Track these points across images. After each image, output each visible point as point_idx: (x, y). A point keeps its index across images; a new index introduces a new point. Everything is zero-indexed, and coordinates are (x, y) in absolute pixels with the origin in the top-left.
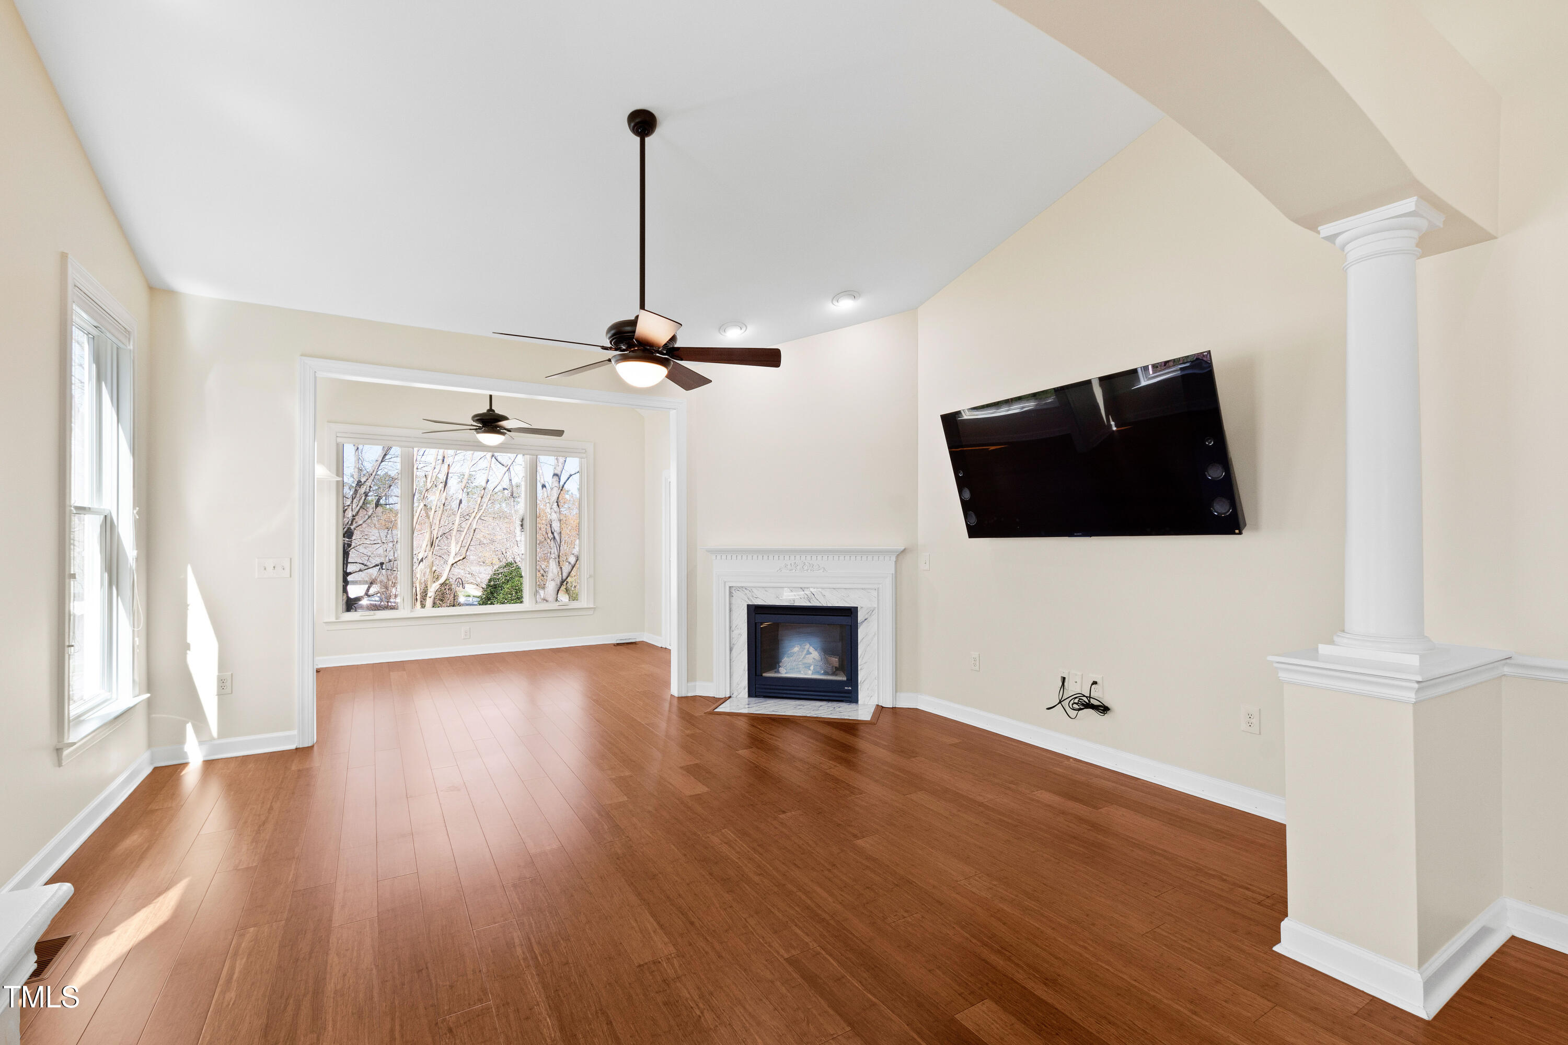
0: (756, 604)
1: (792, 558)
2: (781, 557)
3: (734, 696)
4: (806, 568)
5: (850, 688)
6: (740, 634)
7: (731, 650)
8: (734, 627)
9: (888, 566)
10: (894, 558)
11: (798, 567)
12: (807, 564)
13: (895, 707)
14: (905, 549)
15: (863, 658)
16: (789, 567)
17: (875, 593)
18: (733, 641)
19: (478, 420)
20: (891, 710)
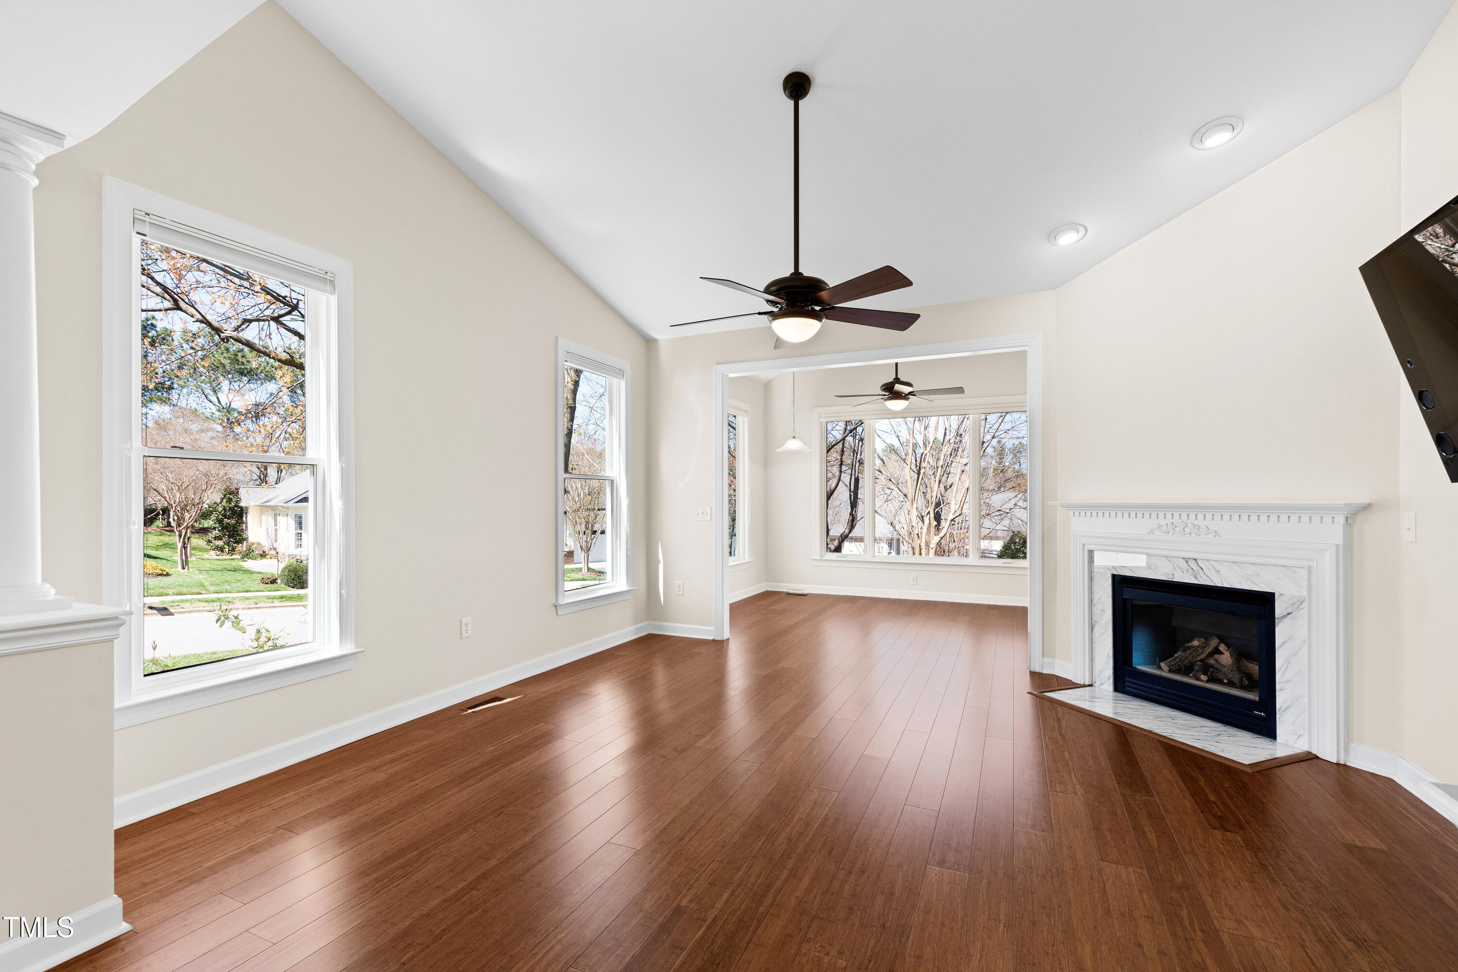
0: (1122, 574)
1: (1169, 516)
2: (1154, 515)
3: (1096, 685)
4: (1188, 530)
5: (1262, 714)
6: (1103, 611)
7: (1092, 628)
8: (1095, 601)
9: (1335, 532)
10: (1340, 520)
11: (1177, 529)
12: (1190, 525)
13: (1345, 765)
14: (1370, 505)
15: (1284, 673)
16: (1164, 528)
17: (1304, 574)
18: (1095, 618)
19: (884, 389)
20: (1335, 766)
